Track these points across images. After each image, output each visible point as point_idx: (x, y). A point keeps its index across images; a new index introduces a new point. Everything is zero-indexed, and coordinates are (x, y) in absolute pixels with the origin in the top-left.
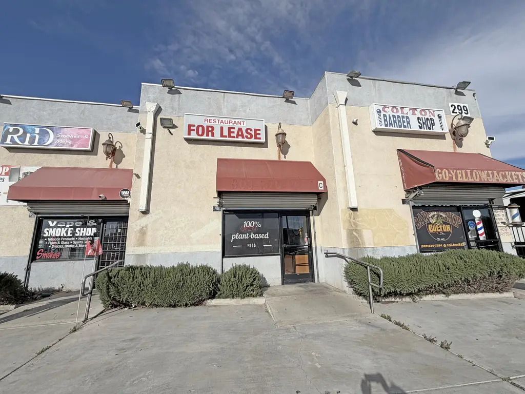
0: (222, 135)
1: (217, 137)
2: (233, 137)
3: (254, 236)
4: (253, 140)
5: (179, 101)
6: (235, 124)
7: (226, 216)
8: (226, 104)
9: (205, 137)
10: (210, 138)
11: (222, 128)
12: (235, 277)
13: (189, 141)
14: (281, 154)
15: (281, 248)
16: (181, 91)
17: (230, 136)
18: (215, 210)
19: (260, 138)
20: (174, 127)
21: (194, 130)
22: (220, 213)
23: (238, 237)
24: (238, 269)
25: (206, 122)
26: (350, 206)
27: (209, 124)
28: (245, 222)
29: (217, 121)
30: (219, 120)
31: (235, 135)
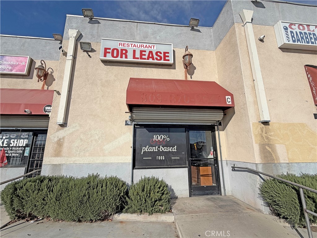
0: (134, 57)
1: (130, 58)
2: (145, 59)
3: (163, 149)
4: (162, 61)
5: (98, 29)
6: (146, 48)
7: (137, 129)
8: (138, 32)
9: (119, 59)
10: (124, 59)
11: (134, 51)
12: (143, 190)
13: (105, 62)
14: (188, 75)
15: (189, 161)
16: (100, 21)
17: (141, 58)
18: (127, 124)
19: (168, 60)
20: (93, 51)
21: (109, 53)
22: (132, 127)
23: (148, 150)
24: (147, 181)
25: (121, 46)
26: (262, 120)
27: (123, 48)
28: (155, 136)
29: (130, 45)
30: (132, 44)
31: (146, 57)
